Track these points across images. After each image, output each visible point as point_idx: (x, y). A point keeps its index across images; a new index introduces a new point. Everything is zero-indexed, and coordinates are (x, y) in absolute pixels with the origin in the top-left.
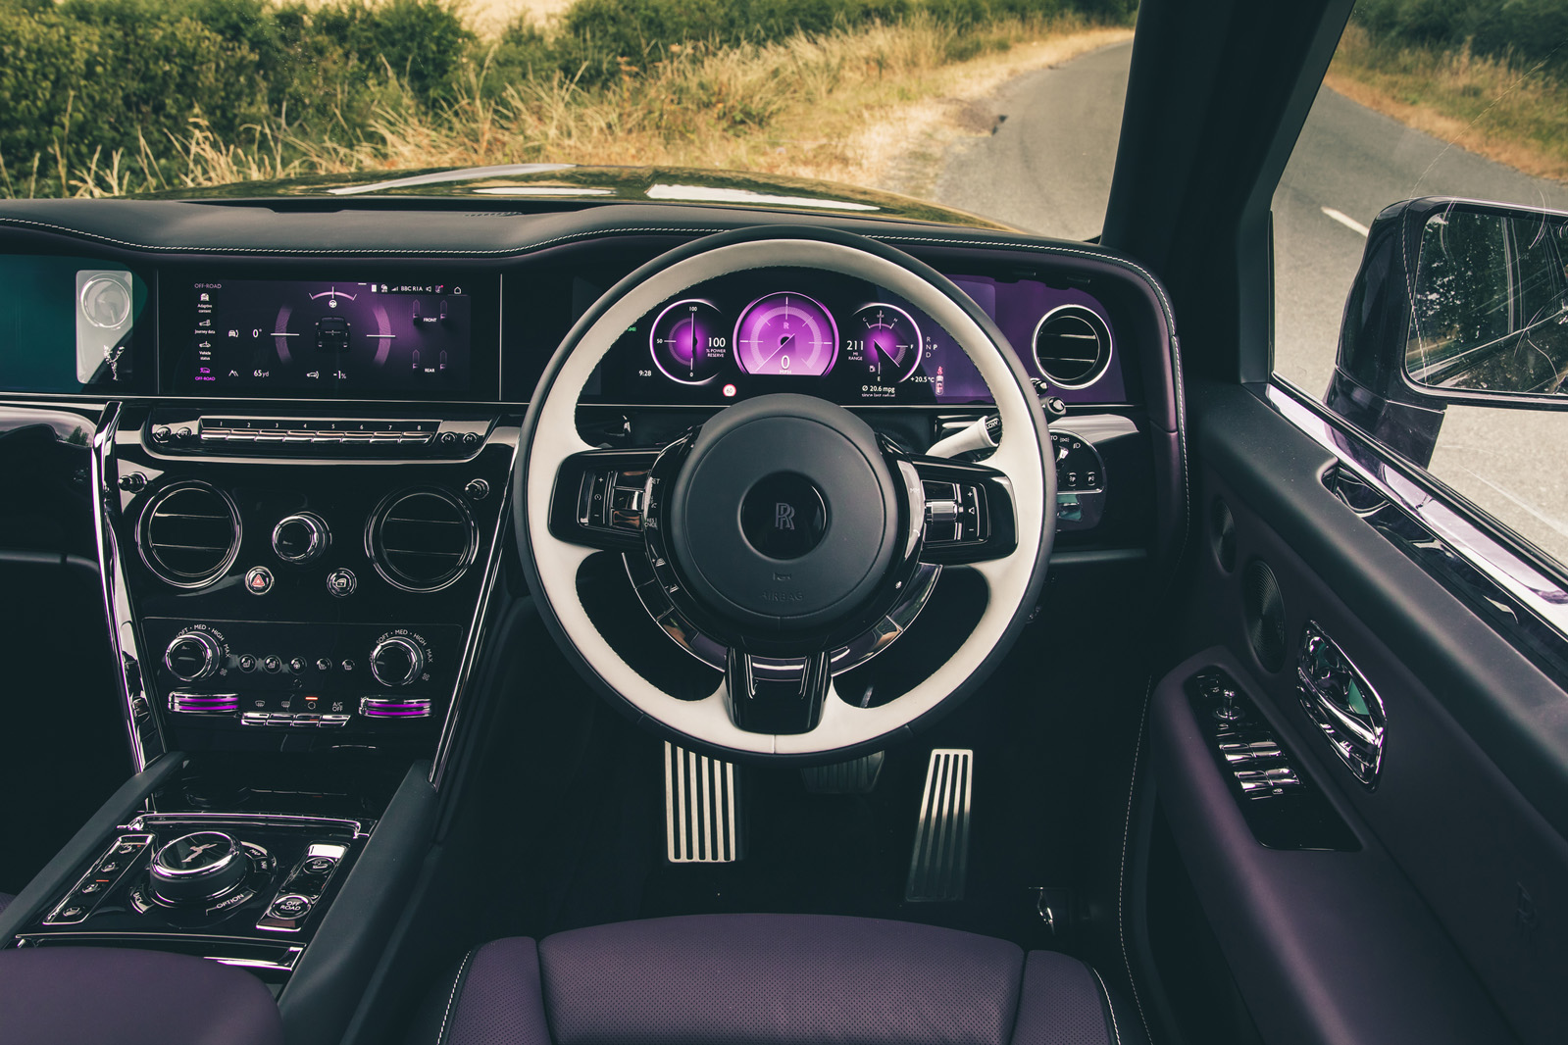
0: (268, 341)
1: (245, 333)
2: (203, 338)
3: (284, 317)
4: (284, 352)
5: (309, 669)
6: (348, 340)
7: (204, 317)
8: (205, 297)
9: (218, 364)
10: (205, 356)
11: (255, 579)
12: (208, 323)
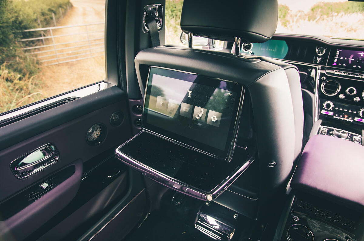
0: (348, 60)
1: (344, 58)
2: (336, 58)
3: (352, 56)
4: (350, 62)
5: (347, 112)
6: (363, 61)
7: (337, 55)
8: (338, 52)
9: (337, 63)
10: (335, 61)
11: (342, 96)
12: (337, 56)
